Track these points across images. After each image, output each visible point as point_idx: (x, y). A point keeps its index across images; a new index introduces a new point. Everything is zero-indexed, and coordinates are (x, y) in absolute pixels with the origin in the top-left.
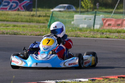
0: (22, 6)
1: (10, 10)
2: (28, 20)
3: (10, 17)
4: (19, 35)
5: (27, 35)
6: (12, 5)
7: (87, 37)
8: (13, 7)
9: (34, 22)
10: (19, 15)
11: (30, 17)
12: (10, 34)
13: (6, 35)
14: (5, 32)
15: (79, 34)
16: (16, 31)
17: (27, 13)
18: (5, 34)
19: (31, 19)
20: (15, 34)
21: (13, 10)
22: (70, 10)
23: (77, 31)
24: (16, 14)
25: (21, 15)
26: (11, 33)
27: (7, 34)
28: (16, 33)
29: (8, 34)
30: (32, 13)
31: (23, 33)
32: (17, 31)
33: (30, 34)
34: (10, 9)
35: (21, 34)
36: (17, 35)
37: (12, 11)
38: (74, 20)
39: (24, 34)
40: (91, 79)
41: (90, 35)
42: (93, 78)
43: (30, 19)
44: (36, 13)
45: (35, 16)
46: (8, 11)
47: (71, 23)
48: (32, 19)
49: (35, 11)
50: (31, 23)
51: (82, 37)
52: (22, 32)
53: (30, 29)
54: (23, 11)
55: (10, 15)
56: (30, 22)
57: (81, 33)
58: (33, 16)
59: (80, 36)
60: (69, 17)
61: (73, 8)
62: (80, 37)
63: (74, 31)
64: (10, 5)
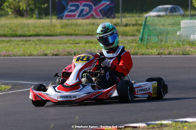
0: (98, 10)
1: (79, 18)
3: (80, 28)
6: (82, 10)
8: (84, 13)
10: (94, 24)
13: (73, 57)
14: (73, 52)
15: (187, 49)
16: (89, 50)
18: (71, 55)
22: (174, 14)
23: (186, 46)
24: (90, 24)
25: (98, 25)
27: (75, 54)
30: (115, 21)
34: (79, 16)
37: (83, 19)
38: (182, 30)
44: (121, 21)
45: (120, 26)
46: (77, 19)
47: (176, 33)
49: (119, 18)
51: (193, 54)
52: (98, 51)
54: (101, 19)
55: (80, 25)
57: (192, 49)
58: (116, 25)
59: (190, 53)
60: (173, 24)
61: (179, 11)
62: (190, 55)
63: (181, 45)
64: (80, 10)
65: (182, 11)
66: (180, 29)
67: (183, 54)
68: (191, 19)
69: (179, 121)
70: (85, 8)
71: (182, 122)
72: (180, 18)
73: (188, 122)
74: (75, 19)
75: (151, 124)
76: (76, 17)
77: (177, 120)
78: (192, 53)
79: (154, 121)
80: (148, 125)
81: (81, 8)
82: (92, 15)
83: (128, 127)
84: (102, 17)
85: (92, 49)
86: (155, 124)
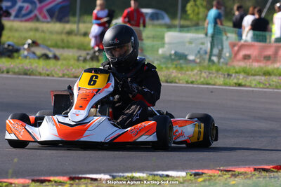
0: (45, 10)
1: (17, 19)
2: (59, 43)
3: (17, 34)
4: (36, 75)
5: (53, 76)
7: (192, 83)
8: (24, 12)
9: (73, 48)
10: (37, 30)
11: (64, 37)
12: (15, 73)
13: (5, 75)
14: (5, 69)
15: (173, 75)
16: (29, 67)
17: (58, 26)
18: (3, 72)
19: (65, 41)
20: (26, 74)
21: (24, 19)
22: (156, 22)
23: (171, 70)
24: (31, 30)
25: (43, 31)
26: (17, 70)
27: (8, 72)
28: (29, 70)
29: (11, 73)
30: (68, 27)
31: (44, 72)
32: (31, 65)
33: (60, 75)
34: (17, 16)
35: (40, 74)
36: (30, 75)
37: (21, 21)
38: (166, 46)
39: (48, 73)
40: (194, 172)
41: (200, 79)
42: (197, 171)
43: (63, 41)
44: (78, 27)
45: (76, 35)
46: (13, 21)
47: (158, 51)
48: (68, 41)
49: (74, 22)
50: (66, 50)
51: (181, 82)
52: (43, 70)
53: (62, 64)
54: (48, 22)
55: (16, 30)
56: (63, 48)
57: (179, 75)
58: (70, 33)
59: (177, 81)
60: (154, 37)
61: (163, 18)
62: (176, 83)
63: (164, 69)
64: (17, 7)
65: (167, 20)
66: (163, 45)
67: (167, 82)
68: (180, 31)
69: (157, 175)
70: (26, 5)
71: (161, 176)
72: (164, 29)
73: (171, 177)
74: (9, 20)
75: (118, 176)
76: (12, 18)
77: (156, 173)
78: (179, 80)
79: (122, 173)
80: (114, 177)
81: (19, 4)
82: (36, 16)
83: (85, 178)
84: (49, 19)
85: (33, 66)
86: (123, 176)
